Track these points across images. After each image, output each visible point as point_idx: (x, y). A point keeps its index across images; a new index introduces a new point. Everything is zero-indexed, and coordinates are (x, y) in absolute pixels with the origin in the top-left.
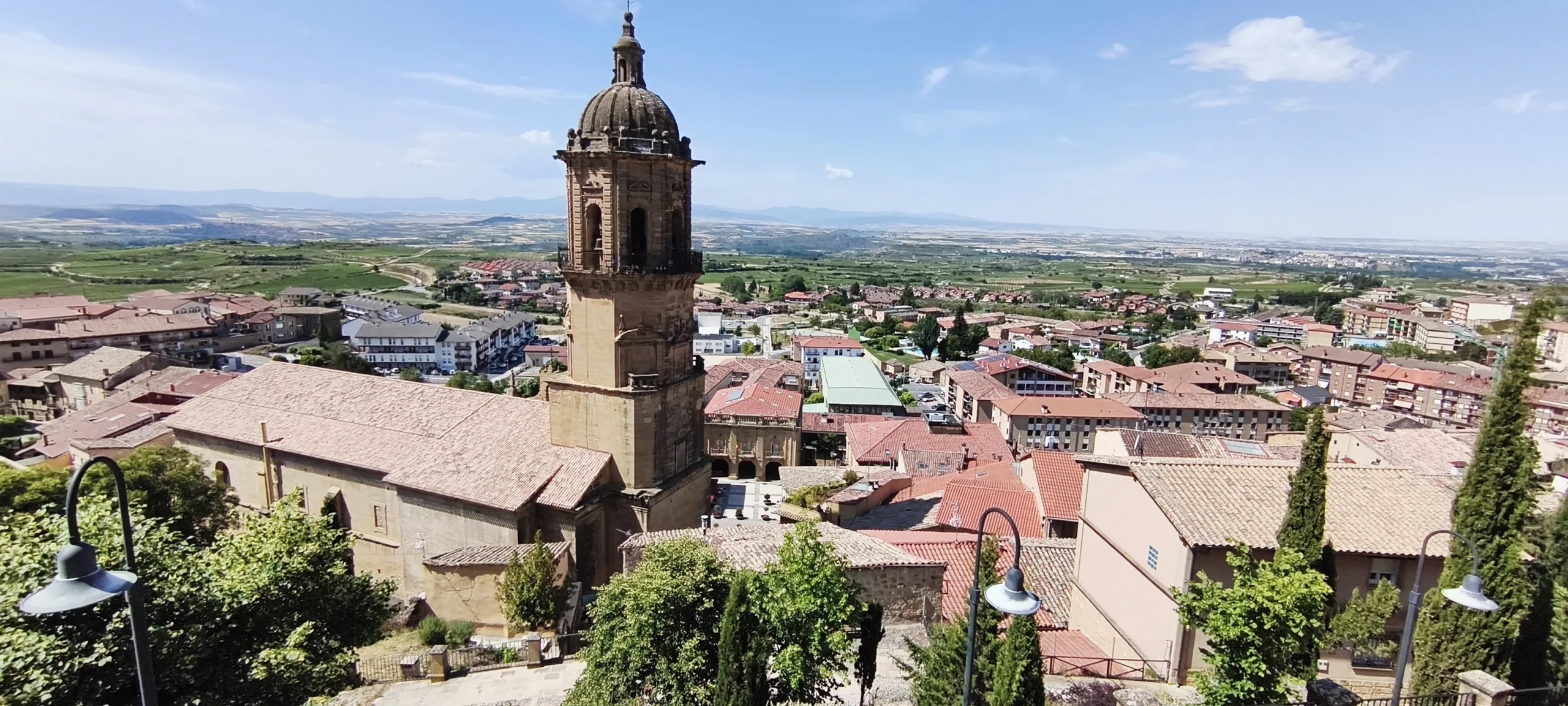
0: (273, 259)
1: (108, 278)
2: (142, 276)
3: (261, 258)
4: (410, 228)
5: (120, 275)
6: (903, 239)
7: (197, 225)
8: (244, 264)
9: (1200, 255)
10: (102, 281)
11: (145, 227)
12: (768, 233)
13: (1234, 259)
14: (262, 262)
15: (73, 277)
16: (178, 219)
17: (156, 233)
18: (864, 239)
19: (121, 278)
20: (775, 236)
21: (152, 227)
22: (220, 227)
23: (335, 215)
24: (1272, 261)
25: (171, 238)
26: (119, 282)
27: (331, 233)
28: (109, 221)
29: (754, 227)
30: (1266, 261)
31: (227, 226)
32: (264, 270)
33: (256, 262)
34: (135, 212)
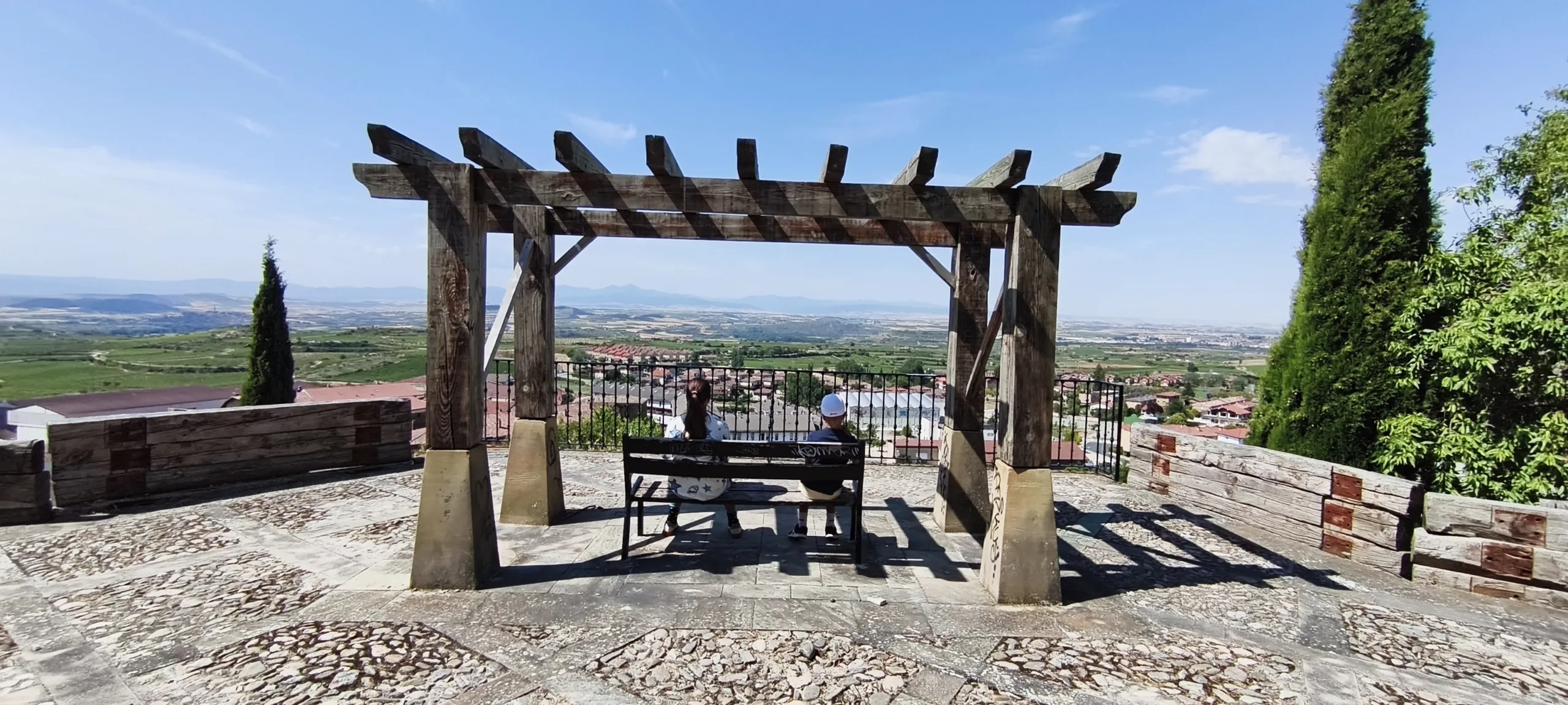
0: (338, 345)
1: (168, 366)
2: (205, 365)
3: (326, 344)
4: (397, 317)
5: (179, 363)
6: (890, 326)
7: (178, 315)
8: (309, 350)
9: (1189, 340)
10: (162, 370)
11: (119, 316)
12: (755, 319)
13: (1225, 344)
14: (327, 348)
15: (125, 367)
16: (155, 307)
17: (135, 322)
18: (857, 326)
19: (183, 366)
20: (765, 324)
21: (126, 316)
22: (202, 315)
23: (312, 304)
24: (1261, 345)
25: (153, 327)
26: (181, 371)
27: (318, 322)
28: (80, 311)
29: (738, 315)
30: (1256, 346)
31: (210, 314)
32: (343, 357)
33: (321, 348)
34: (107, 300)
